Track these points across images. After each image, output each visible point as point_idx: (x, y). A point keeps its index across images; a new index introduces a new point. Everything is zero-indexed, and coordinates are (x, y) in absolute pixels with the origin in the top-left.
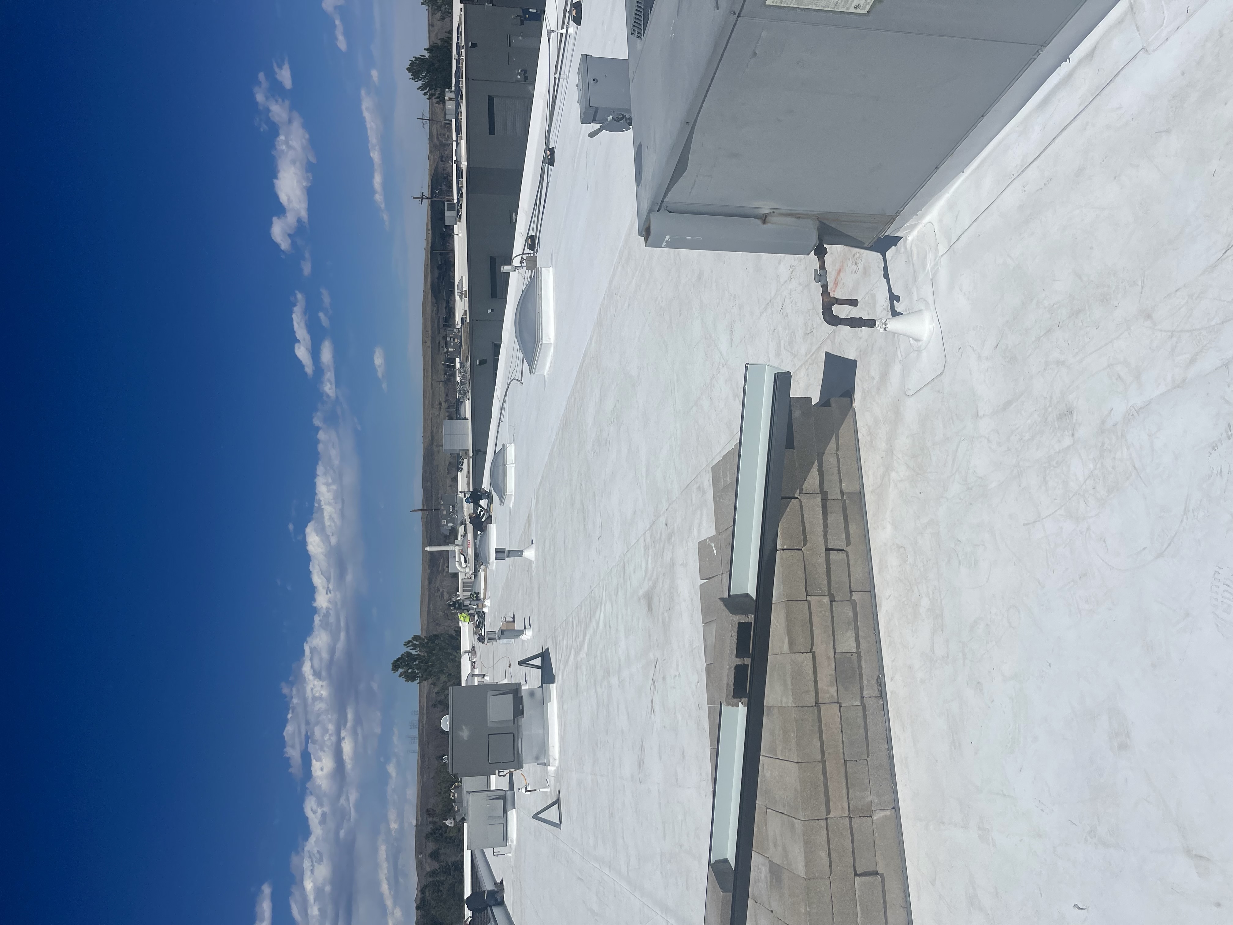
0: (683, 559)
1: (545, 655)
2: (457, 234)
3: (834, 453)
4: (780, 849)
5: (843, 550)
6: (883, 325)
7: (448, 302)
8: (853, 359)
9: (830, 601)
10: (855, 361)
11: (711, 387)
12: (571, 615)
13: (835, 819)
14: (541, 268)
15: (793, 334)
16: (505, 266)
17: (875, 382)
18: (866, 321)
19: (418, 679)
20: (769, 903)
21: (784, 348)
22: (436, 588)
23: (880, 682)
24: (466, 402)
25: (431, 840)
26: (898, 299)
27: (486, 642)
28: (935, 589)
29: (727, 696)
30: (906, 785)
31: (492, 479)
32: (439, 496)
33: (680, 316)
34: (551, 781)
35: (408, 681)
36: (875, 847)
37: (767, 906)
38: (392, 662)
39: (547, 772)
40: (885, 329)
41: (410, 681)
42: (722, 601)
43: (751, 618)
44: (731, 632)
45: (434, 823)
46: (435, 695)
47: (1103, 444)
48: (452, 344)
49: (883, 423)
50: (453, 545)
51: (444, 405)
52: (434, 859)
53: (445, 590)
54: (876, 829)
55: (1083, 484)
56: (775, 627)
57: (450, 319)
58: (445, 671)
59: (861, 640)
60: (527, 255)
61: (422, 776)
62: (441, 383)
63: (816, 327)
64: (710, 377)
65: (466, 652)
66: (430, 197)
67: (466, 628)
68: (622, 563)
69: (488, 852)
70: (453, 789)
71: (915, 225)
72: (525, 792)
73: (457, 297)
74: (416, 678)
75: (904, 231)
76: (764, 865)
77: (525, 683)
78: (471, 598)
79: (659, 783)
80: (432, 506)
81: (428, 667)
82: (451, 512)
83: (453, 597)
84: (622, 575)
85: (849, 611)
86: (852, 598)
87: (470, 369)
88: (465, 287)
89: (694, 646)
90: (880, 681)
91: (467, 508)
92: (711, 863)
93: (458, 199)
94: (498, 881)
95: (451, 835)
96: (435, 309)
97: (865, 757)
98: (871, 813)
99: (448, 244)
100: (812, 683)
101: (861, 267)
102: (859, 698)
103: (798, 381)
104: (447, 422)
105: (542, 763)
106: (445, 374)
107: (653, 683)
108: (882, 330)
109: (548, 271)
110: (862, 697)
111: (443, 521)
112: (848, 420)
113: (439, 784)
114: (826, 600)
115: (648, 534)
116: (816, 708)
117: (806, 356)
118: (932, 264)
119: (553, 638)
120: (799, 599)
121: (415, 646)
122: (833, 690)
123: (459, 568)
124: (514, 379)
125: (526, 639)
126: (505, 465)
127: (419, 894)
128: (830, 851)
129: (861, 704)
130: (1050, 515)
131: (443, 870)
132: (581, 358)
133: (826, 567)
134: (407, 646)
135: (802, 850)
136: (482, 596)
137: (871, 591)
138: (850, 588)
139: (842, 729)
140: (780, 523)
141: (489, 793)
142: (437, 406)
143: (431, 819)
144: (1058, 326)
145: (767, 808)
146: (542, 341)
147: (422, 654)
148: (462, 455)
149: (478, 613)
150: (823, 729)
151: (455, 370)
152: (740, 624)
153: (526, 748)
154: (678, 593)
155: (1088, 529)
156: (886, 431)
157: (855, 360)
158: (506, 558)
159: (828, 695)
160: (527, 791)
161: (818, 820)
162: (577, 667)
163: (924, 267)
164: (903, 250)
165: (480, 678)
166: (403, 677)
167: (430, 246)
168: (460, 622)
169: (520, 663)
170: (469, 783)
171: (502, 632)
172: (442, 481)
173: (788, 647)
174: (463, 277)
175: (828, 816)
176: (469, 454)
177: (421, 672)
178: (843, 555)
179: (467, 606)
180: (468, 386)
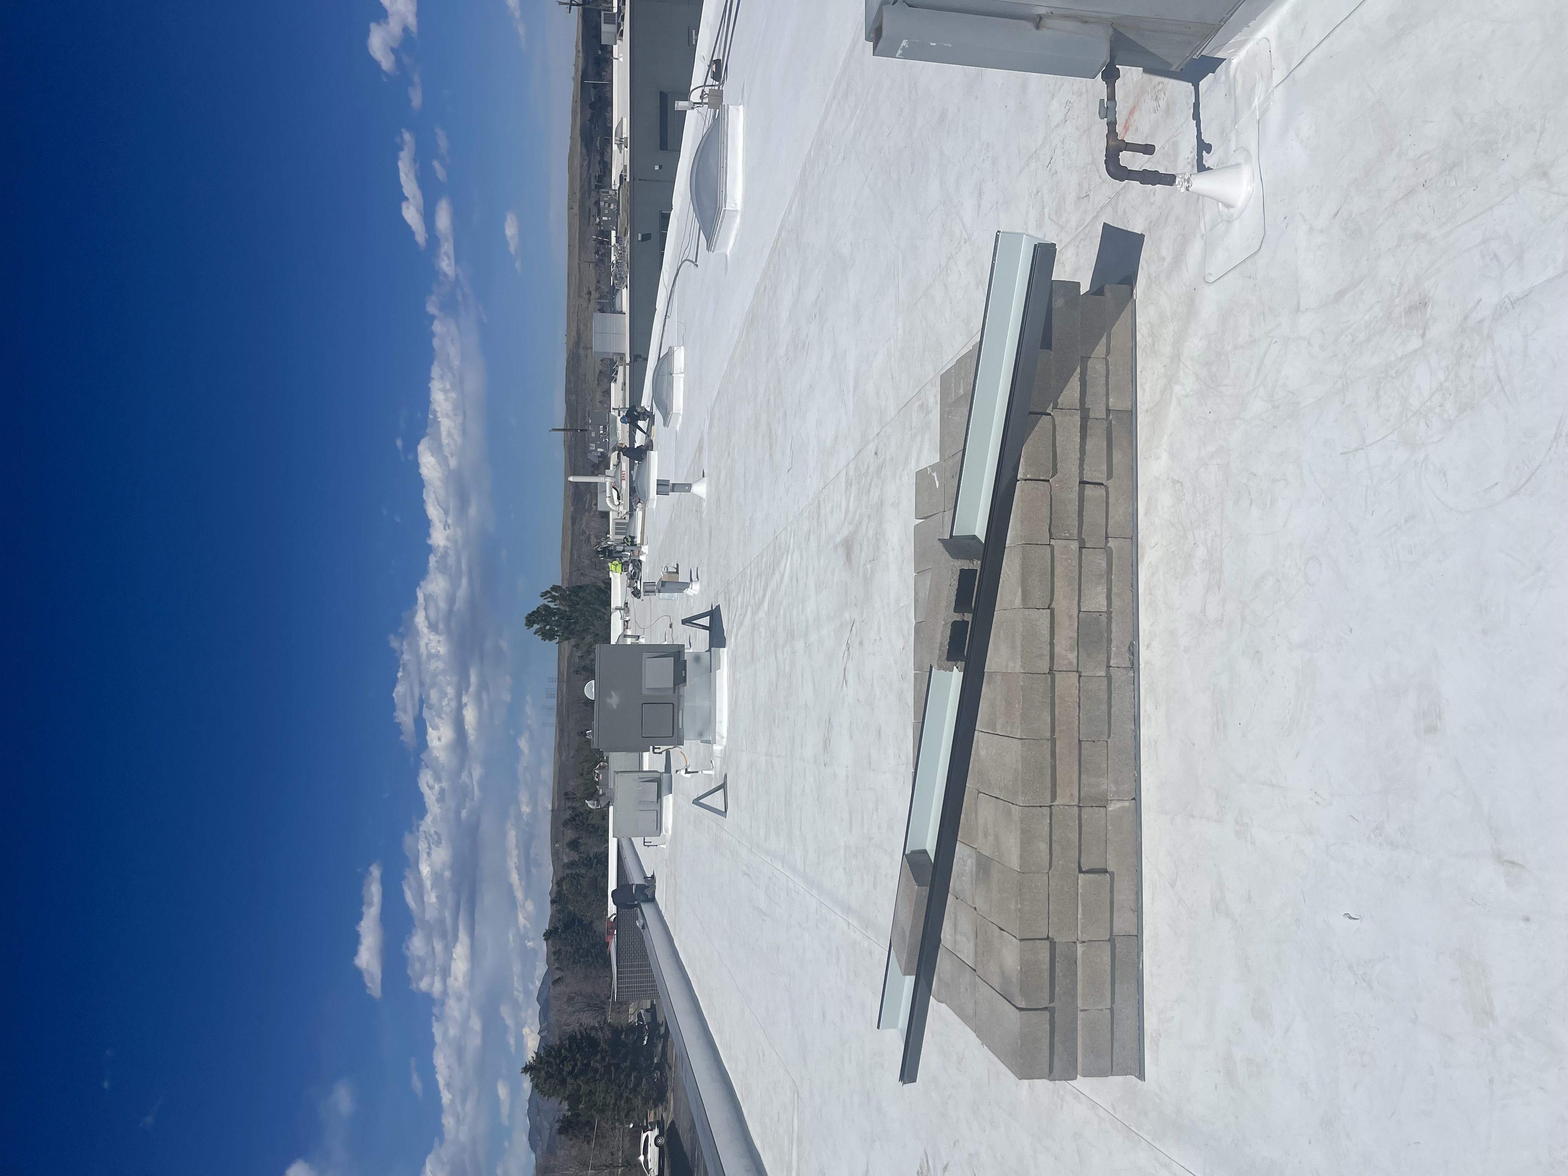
0: (895, 497)
1: (714, 614)
2: (617, 57)
3: (1103, 358)
4: (991, 839)
5: (1102, 484)
6: (1186, 183)
7: (602, 155)
8: (1140, 233)
9: (1079, 548)
10: (1142, 236)
11: (947, 271)
12: (749, 566)
13: (1061, 807)
14: (728, 105)
15: (1062, 199)
16: (681, 102)
17: (1166, 263)
18: (1163, 176)
19: (558, 637)
20: (973, 899)
21: (1049, 217)
22: (581, 531)
23: (1133, 651)
24: (623, 290)
25: (569, 828)
26: (1208, 148)
27: (641, 598)
28: (1216, 536)
29: (940, 657)
30: (1152, 773)
31: (654, 392)
32: (587, 415)
33: (912, 173)
34: (717, 762)
35: (545, 640)
36: (1106, 841)
37: (970, 903)
38: (526, 615)
39: (711, 753)
40: (1187, 189)
41: (547, 640)
42: (942, 543)
43: (976, 565)
44: (950, 580)
45: (574, 808)
46: (578, 659)
47: (1462, 346)
48: (606, 212)
49: (1170, 320)
50: (603, 476)
51: (595, 295)
52: (573, 849)
53: (591, 533)
54: (1110, 822)
55: (1427, 400)
56: (1006, 576)
57: (605, 178)
58: (591, 631)
59: (1113, 597)
60: (710, 87)
61: (561, 755)
62: (591, 264)
63: (1094, 188)
64: (947, 257)
65: (617, 609)
66: (581, 3)
67: (618, 579)
68: (817, 502)
69: (638, 842)
70: (598, 769)
71: (1245, 42)
72: (685, 773)
73: (615, 147)
74: (556, 637)
75: (1228, 51)
76: (970, 856)
77: (689, 647)
78: (624, 543)
79: (847, 767)
80: (578, 426)
81: (570, 624)
82: (601, 434)
83: (602, 542)
84: (816, 518)
85: (1101, 561)
86: (1108, 546)
87: (629, 245)
88: (626, 133)
89: (901, 605)
90: (1133, 648)
91: (622, 431)
92: (906, 853)
93: (619, 7)
94: (649, 875)
95: (593, 822)
96: (586, 163)
97: (1105, 738)
98: (1106, 803)
99: (603, 73)
100: (1047, 646)
101: (1162, 103)
102: (1105, 667)
103: (1063, 263)
104: (598, 315)
105: (707, 741)
106: (597, 253)
107: (847, 649)
108: (1183, 190)
109: (738, 110)
110: (1109, 667)
111: (591, 445)
112: (1125, 315)
113: (580, 763)
114: (1074, 546)
115: (852, 466)
116: (1049, 676)
117: (1077, 229)
118: (1262, 98)
119: (725, 594)
120: (1039, 543)
121: (554, 599)
122: (1072, 656)
123: (611, 506)
124: (685, 260)
125: (692, 595)
126: (671, 374)
127: (555, 886)
128: (1052, 843)
129: (1107, 674)
130: (1379, 441)
131: (583, 861)
132: (777, 231)
133: (1078, 505)
134: (545, 597)
135: (1018, 840)
136: (638, 541)
137: (1133, 538)
138: (1106, 532)
139: (1079, 703)
140: (1025, 445)
141: (641, 775)
142: (585, 296)
143: (569, 804)
144: (1424, 186)
145: (980, 792)
146: (725, 207)
147: (562, 608)
148: (617, 361)
149: (633, 561)
150: (1056, 702)
151: (609, 246)
152: (962, 571)
153: (688, 721)
154: (885, 539)
155: (1426, 458)
156: (1174, 330)
157: (1142, 234)
158: (670, 493)
159: (1066, 662)
160: (687, 772)
161: (1040, 807)
162: (754, 628)
163: (1250, 102)
164: (1223, 78)
165: (634, 640)
166: (539, 635)
167: (580, 74)
168: (611, 572)
169: (684, 622)
170: (617, 760)
171: (663, 583)
172: (590, 395)
173: (1021, 601)
174: (624, 119)
175: (1053, 804)
176: (625, 361)
177: (562, 630)
178: (1101, 491)
179: (620, 552)
180: (626, 269)
